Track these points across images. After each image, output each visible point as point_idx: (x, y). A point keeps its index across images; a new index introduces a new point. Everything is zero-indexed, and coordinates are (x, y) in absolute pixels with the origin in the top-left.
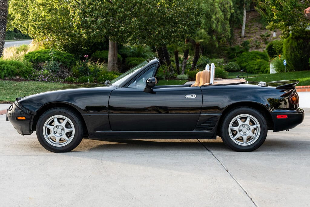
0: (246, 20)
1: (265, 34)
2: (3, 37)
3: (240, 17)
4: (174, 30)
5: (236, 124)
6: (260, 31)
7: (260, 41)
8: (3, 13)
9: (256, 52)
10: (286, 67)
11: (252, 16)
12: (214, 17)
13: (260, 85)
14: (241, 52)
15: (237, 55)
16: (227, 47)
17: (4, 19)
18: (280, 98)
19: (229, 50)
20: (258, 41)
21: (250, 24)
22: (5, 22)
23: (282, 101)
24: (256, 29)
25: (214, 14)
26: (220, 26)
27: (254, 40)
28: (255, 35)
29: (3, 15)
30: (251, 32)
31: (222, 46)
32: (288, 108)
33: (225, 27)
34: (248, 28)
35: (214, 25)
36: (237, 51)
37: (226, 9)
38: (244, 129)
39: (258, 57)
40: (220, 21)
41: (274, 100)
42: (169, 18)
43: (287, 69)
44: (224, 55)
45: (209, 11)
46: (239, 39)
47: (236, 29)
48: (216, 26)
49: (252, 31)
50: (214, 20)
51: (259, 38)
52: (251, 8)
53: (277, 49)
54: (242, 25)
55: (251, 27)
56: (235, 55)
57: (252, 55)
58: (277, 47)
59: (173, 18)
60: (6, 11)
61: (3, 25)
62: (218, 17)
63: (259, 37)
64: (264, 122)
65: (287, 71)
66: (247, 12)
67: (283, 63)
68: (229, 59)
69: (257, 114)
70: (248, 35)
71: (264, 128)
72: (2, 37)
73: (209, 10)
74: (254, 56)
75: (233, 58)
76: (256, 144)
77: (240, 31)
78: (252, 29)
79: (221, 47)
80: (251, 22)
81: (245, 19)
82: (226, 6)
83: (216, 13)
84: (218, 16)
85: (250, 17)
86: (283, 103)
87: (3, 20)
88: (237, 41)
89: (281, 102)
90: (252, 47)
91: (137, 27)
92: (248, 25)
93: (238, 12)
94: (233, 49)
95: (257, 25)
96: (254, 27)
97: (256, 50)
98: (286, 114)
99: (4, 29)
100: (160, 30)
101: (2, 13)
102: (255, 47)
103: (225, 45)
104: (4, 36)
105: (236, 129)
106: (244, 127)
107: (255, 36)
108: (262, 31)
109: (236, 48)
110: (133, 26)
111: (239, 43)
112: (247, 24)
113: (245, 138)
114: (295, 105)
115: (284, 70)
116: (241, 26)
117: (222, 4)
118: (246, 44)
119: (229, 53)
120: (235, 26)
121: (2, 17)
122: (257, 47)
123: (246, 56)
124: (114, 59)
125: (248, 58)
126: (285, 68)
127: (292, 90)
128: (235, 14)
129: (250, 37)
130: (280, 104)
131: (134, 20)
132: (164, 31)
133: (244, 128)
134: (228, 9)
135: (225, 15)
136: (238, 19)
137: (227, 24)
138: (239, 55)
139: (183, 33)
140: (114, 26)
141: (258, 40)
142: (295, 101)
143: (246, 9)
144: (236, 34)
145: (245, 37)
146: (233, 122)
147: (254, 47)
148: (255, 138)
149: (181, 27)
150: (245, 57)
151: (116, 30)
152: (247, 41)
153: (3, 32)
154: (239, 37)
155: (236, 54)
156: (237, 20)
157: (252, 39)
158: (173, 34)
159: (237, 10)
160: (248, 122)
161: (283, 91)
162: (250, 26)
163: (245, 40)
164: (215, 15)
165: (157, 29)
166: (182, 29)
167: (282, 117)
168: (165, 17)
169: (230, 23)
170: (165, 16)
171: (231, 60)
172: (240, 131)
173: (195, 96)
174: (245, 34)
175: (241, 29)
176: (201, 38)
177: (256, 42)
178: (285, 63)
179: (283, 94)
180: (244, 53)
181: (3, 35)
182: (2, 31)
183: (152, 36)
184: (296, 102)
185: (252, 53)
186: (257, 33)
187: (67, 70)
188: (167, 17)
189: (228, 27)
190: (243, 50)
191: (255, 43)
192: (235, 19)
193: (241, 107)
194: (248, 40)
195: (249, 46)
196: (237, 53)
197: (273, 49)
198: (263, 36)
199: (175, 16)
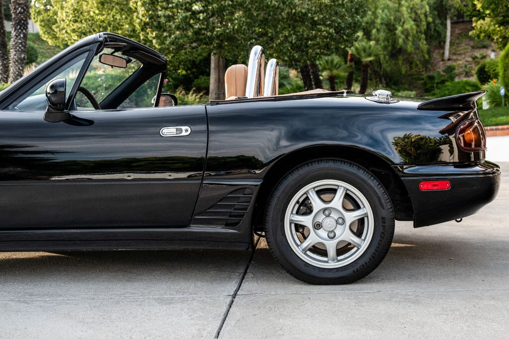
0: (451, 35)
1: (478, 55)
2: (22, 50)
3: (440, 29)
4: (311, 35)
5: (305, 207)
6: (471, 51)
7: (471, 66)
8: (20, 9)
9: (466, 81)
10: (504, 98)
11: (461, 30)
12: (400, 28)
13: (376, 99)
14: (443, 82)
15: (437, 86)
16: (422, 75)
17: (23, 20)
18: (440, 137)
19: (425, 79)
20: (468, 66)
21: (457, 41)
22: (23, 23)
23: (445, 143)
24: (465, 49)
25: (401, 23)
26: (410, 44)
27: (463, 63)
28: (463, 56)
29: (20, 13)
30: (458, 53)
31: (415, 73)
32: (457, 161)
33: (419, 45)
34: (454, 47)
35: (401, 41)
36: (436, 81)
37: (419, 17)
38: (329, 223)
39: (468, 88)
40: (411, 35)
41: (427, 139)
42: (300, 14)
43: (505, 102)
44: (418, 86)
45: (392, 21)
46: (441, 63)
47: (436, 48)
48: (405, 43)
49: (460, 50)
50: (400, 34)
51: (470, 61)
52: (458, 18)
53: (491, 71)
54: (445, 42)
55: (459, 45)
56: (434, 87)
57: (460, 85)
58: (492, 68)
59: (310, 15)
60: (26, 6)
61: (20, 28)
62: (407, 29)
63: (470, 59)
64: (383, 201)
65: (506, 105)
66: (452, 23)
67: (499, 91)
68: (425, 92)
69: (363, 180)
70: (454, 57)
71: (383, 218)
72: (20, 50)
73: (392, 18)
74: (463, 87)
75: (432, 90)
76: (362, 262)
77: (441, 51)
78: (460, 48)
79: (414, 75)
80: (458, 38)
81: (449, 34)
82: (419, 12)
83: (404, 23)
84: (407, 26)
85: (457, 31)
86: (445, 148)
87: (20, 21)
88: (438, 66)
89: (440, 146)
90: (461, 74)
91: (243, 29)
92: (454, 43)
93: (438, 21)
94: (431, 78)
95: (468, 43)
96: (462, 45)
97: (465, 79)
98: (446, 179)
99: (22, 36)
100: (287, 35)
101: (18, 9)
102: (464, 74)
103: (420, 72)
104: (22, 48)
105: (306, 221)
106: (328, 216)
107: (464, 58)
108: (474, 51)
109: (436, 75)
110: (236, 27)
111: (441, 67)
112: (453, 41)
113: (331, 247)
114: (473, 153)
115: (501, 102)
116: (442, 44)
117: (413, 10)
118: (450, 69)
119: (425, 84)
120: (435, 43)
121: (18, 16)
122: (468, 74)
123: (450, 88)
124: (218, 87)
125: (453, 90)
126: (503, 100)
127: (466, 112)
128: (432, 25)
129: (456, 60)
130: (440, 151)
131: (238, 16)
132: (294, 37)
133: (328, 220)
134: (422, 17)
135: (418, 26)
136: (438, 32)
137: (422, 40)
138: (440, 86)
139: (328, 40)
140: (205, 27)
141: (469, 64)
142: (473, 143)
143: (451, 19)
144: (436, 55)
145: (449, 60)
146: (298, 202)
147: (462, 74)
148: (360, 245)
149: (323, 30)
150: (448, 89)
151: (209, 34)
152: (452, 65)
153: (20, 41)
154: (440, 60)
155: (435, 85)
156: (436, 34)
157: (460, 62)
158: (310, 42)
159: (435, 19)
160: (338, 201)
161: (446, 117)
162: (457, 44)
163: (449, 63)
164: (402, 26)
165: (283, 33)
166: (325, 32)
167: (435, 188)
168: (295, 13)
169: (426, 39)
170: (294, 11)
171: (428, 94)
172: (318, 226)
173: (186, 131)
174: (449, 56)
175: (443, 48)
176: (370, 55)
177: (466, 66)
178: (503, 91)
179: (444, 125)
180: (447, 83)
181: (20, 46)
182: (20, 39)
183: (275, 45)
184: (476, 146)
185: (459, 83)
186: (467, 54)
187: (133, 104)
188: (297, 11)
189: (423, 45)
190: (446, 78)
191: (464, 68)
192: (433, 33)
193: (318, 161)
194: (454, 64)
195: (455, 73)
196: (437, 83)
197: (485, 72)
198: (476, 57)
199: (312, 10)
